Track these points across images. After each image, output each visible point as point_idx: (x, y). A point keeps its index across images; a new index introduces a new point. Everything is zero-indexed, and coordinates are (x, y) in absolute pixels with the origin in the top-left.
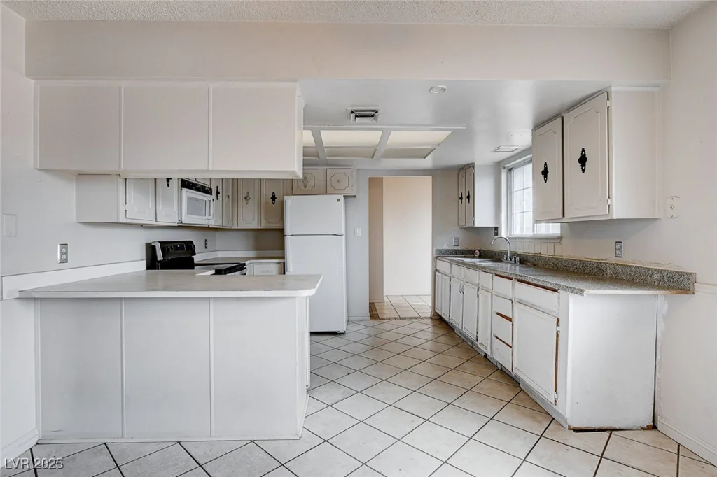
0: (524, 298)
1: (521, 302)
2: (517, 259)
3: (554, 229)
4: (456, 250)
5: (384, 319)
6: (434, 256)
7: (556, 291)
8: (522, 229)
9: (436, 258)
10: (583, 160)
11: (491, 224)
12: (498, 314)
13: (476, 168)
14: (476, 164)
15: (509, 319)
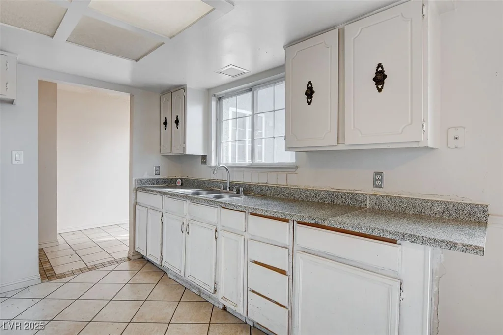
1: (305, 251)
2: (241, 189)
3: (289, 158)
4: (157, 179)
5: (63, 276)
6: (134, 186)
7: (394, 242)
9: (136, 190)
12: (256, 263)
13: (188, 91)
14: (187, 86)
15: (283, 272)
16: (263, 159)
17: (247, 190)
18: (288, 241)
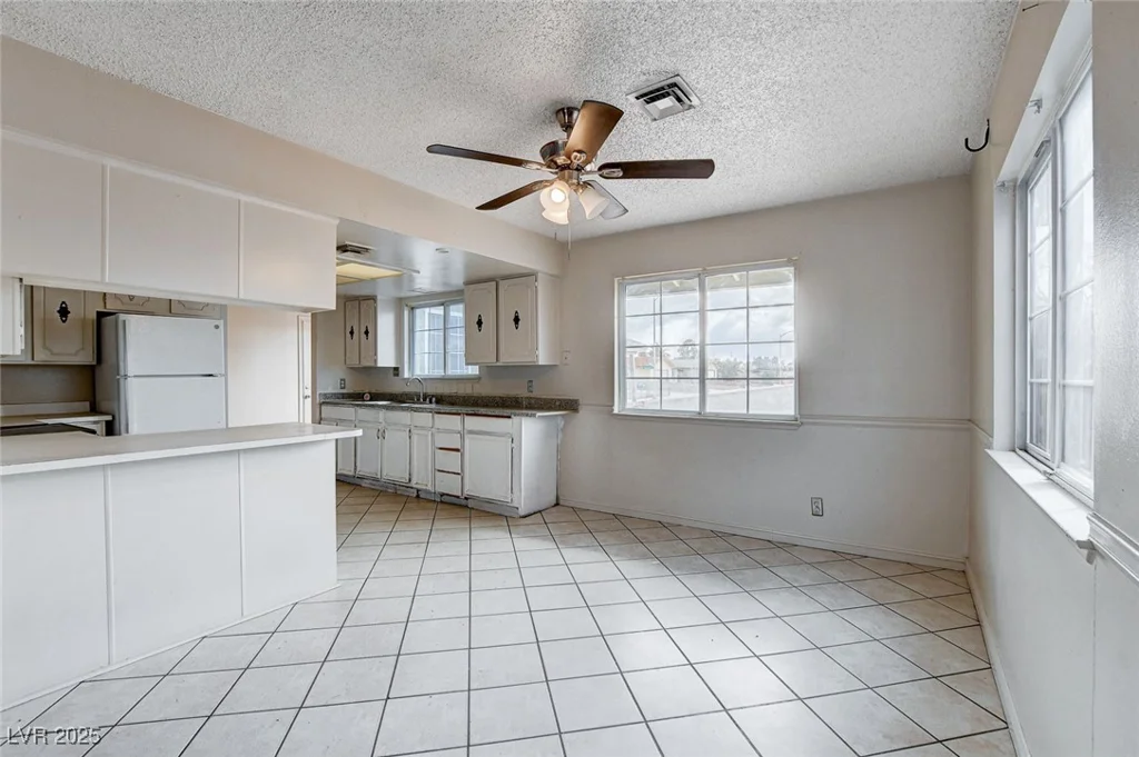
0: (476, 428)
1: (471, 432)
2: (434, 399)
3: (473, 370)
4: (343, 394)
6: (318, 401)
7: (509, 417)
8: (422, 368)
9: (322, 403)
10: (517, 320)
11: (392, 364)
12: (441, 449)
13: (378, 302)
14: (379, 298)
15: (457, 450)
16: (451, 372)
17: (440, 400)
18: (460, 428)
